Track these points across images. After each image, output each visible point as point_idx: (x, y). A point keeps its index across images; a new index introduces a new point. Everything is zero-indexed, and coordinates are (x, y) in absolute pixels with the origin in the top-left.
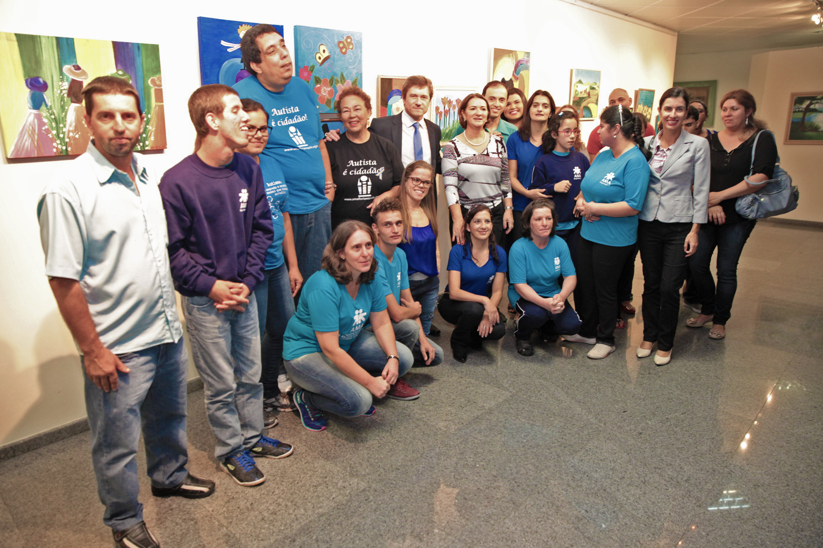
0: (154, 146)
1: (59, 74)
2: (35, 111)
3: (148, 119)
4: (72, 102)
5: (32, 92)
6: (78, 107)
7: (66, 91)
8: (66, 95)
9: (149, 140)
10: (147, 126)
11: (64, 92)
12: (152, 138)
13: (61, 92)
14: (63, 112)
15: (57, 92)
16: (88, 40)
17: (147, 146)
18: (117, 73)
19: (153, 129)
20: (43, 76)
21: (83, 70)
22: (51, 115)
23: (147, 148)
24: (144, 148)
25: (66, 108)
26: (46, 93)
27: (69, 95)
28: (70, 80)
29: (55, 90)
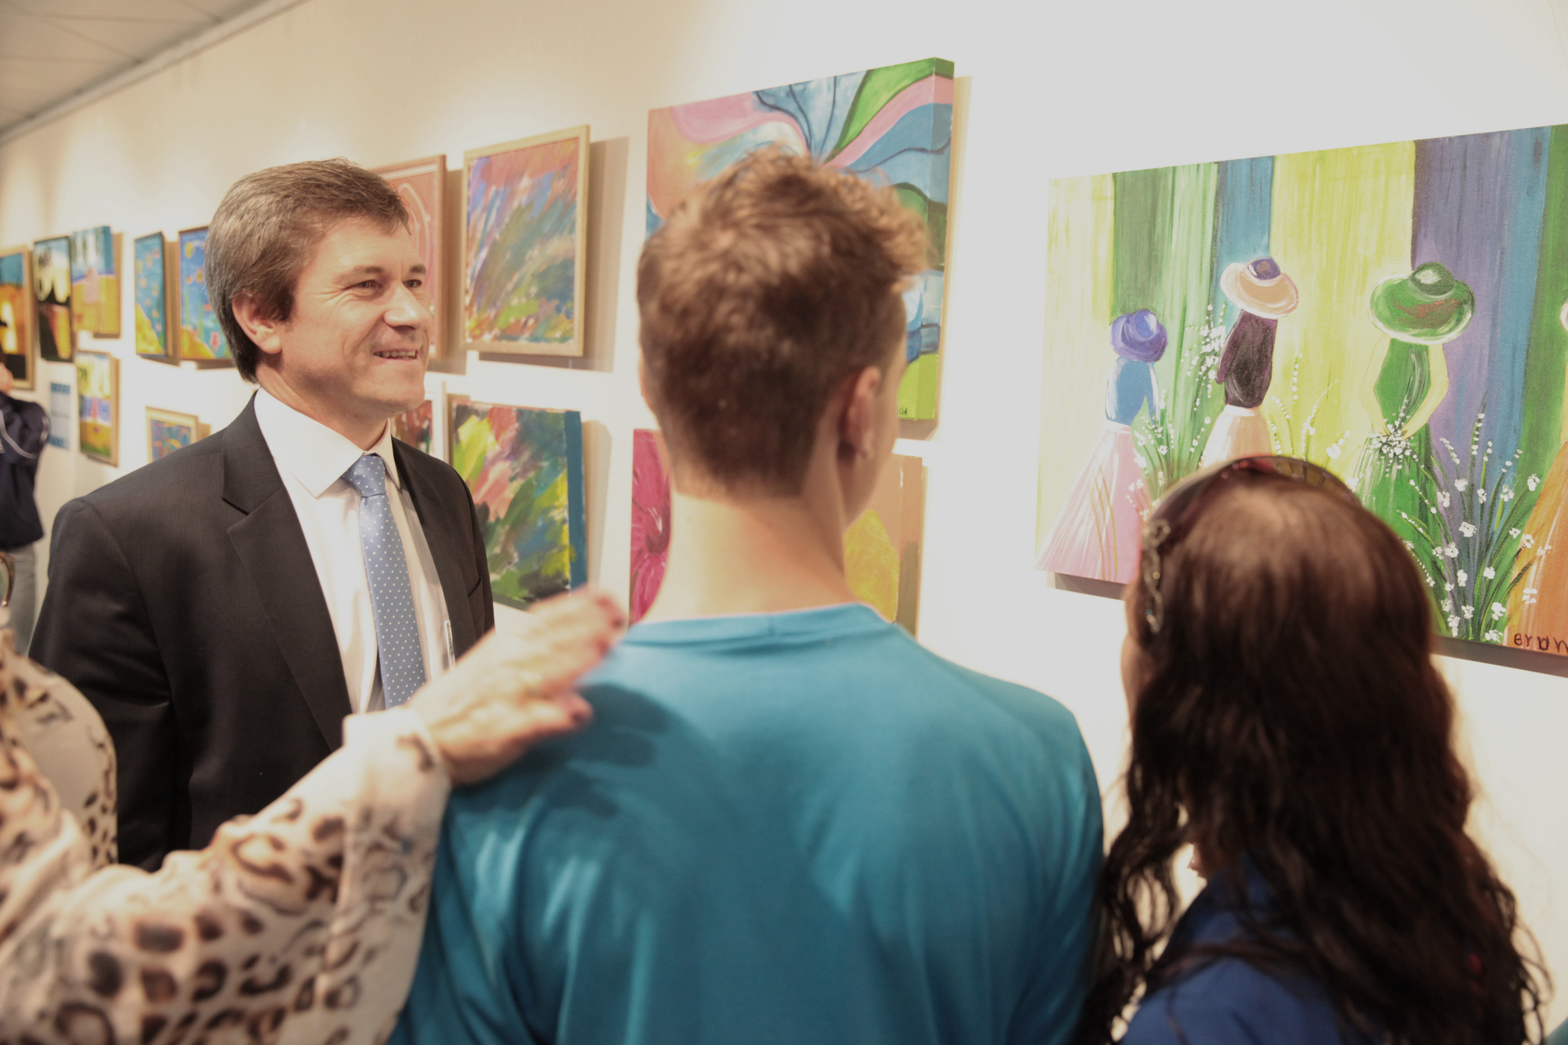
0: (1533, 632)
1: (1205, 300)
2: (1119, 428)
3: (1523, 493)
4: (1229, 400)
5: (1123, 362)
6: (1243, 418)
7: (1218, 360)
8: (1213, 375)
9: (1511, 601)
10: (1514, 532)
11: (1209, 361)
12: (1529, 593)
13: (1202, 362)
14: (1194, 437)
15: (1190, 359)
16: (1322, 156)
17: (1492, 625)
18: (1413, 278)
19: (1541, 552)
20: (1159, 309)
21: (1285, 275)
22: (1160, 442)
23: (1491, 636)
24: (1477, 632)
25: (1207, 421)
26: (1157, 364)
27: (1224, 375)
28: (1236, 318)
29: (1186, 354)
